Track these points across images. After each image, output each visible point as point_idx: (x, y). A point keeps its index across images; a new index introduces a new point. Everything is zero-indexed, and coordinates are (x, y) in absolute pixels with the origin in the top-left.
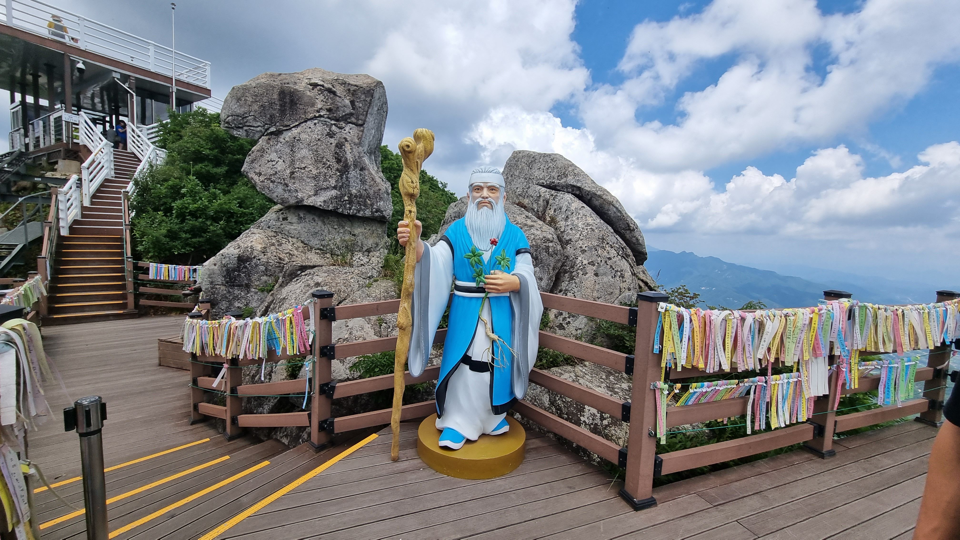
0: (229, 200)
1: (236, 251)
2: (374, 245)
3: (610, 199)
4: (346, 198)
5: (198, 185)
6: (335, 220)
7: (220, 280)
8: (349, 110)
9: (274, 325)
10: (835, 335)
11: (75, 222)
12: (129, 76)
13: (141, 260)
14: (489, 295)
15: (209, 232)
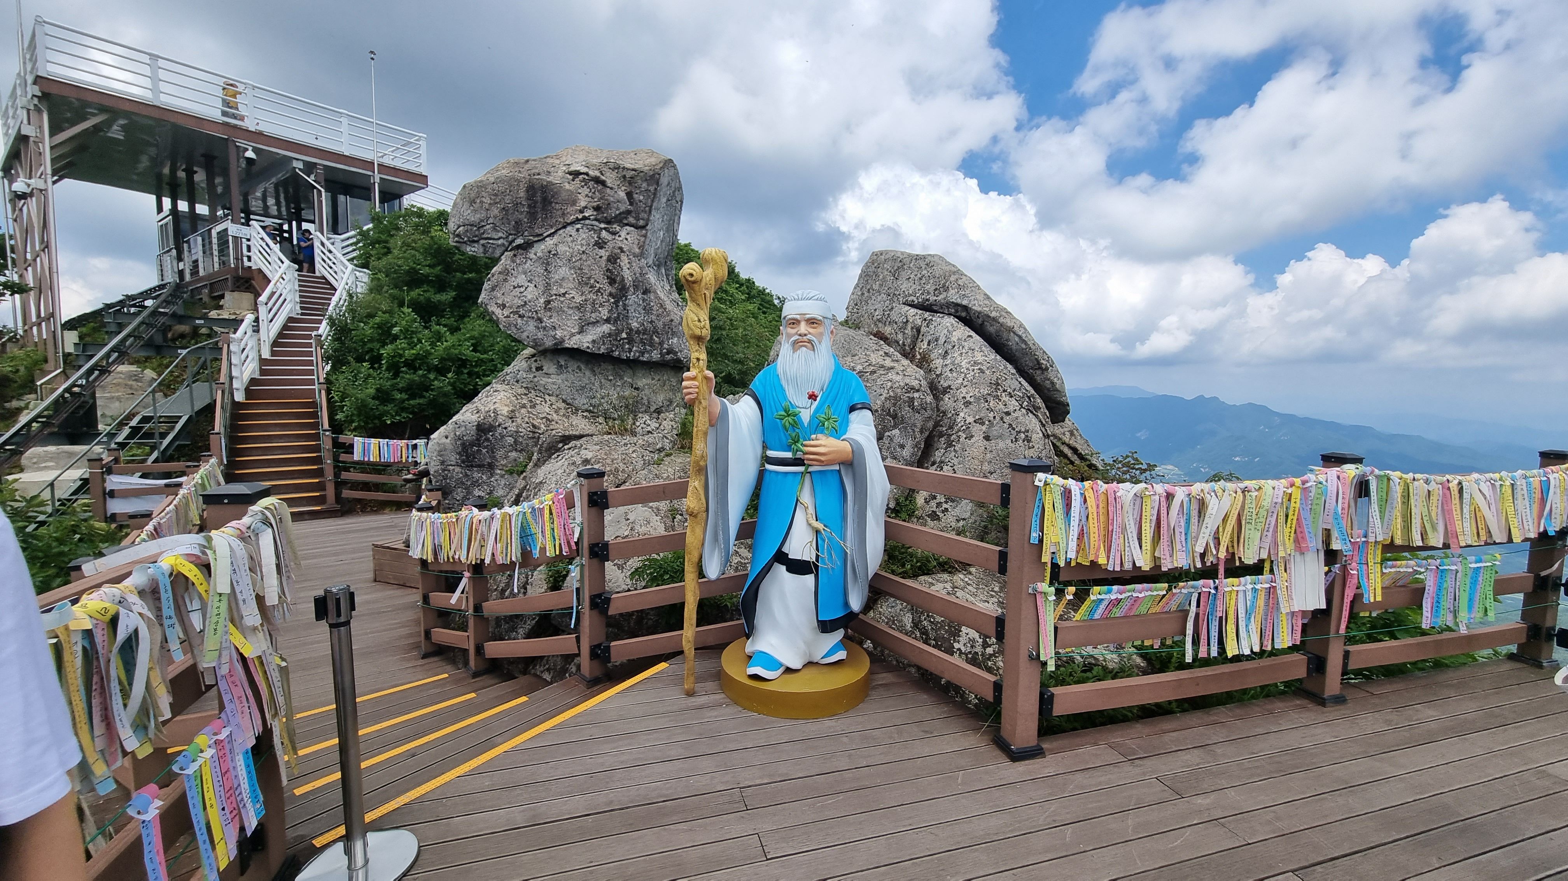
0: (460, 341)
1: (475, 418)
2: (666, 403)
3: (1010, 324)
4: (624, 335)
5: (415, 321)
6: (610, 367)
7: (453, 458)
8: (625, 206)
9: (529, 516)
10: (1330, 519)
11: (253, 381)
12: (316, 164)
13: (341, 434)
14: (811, 469)
15: (432, 390)
